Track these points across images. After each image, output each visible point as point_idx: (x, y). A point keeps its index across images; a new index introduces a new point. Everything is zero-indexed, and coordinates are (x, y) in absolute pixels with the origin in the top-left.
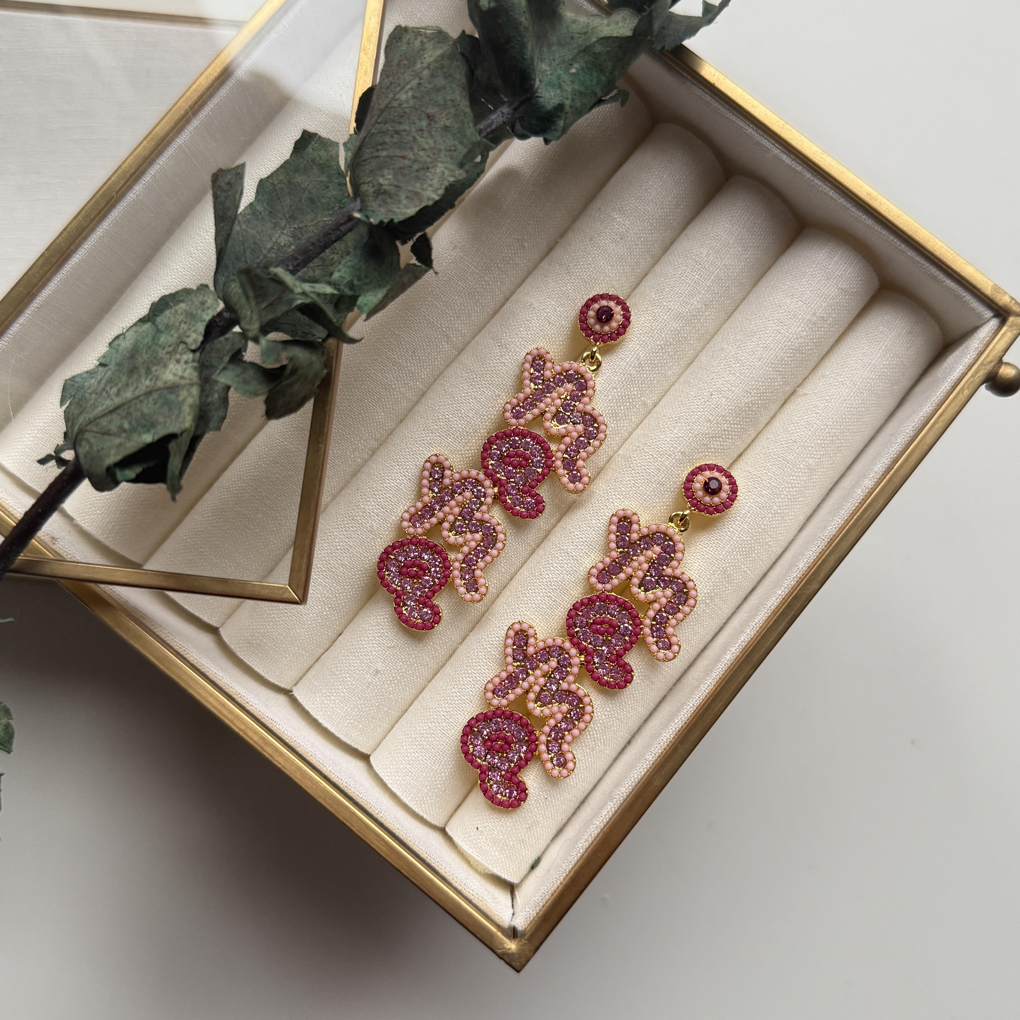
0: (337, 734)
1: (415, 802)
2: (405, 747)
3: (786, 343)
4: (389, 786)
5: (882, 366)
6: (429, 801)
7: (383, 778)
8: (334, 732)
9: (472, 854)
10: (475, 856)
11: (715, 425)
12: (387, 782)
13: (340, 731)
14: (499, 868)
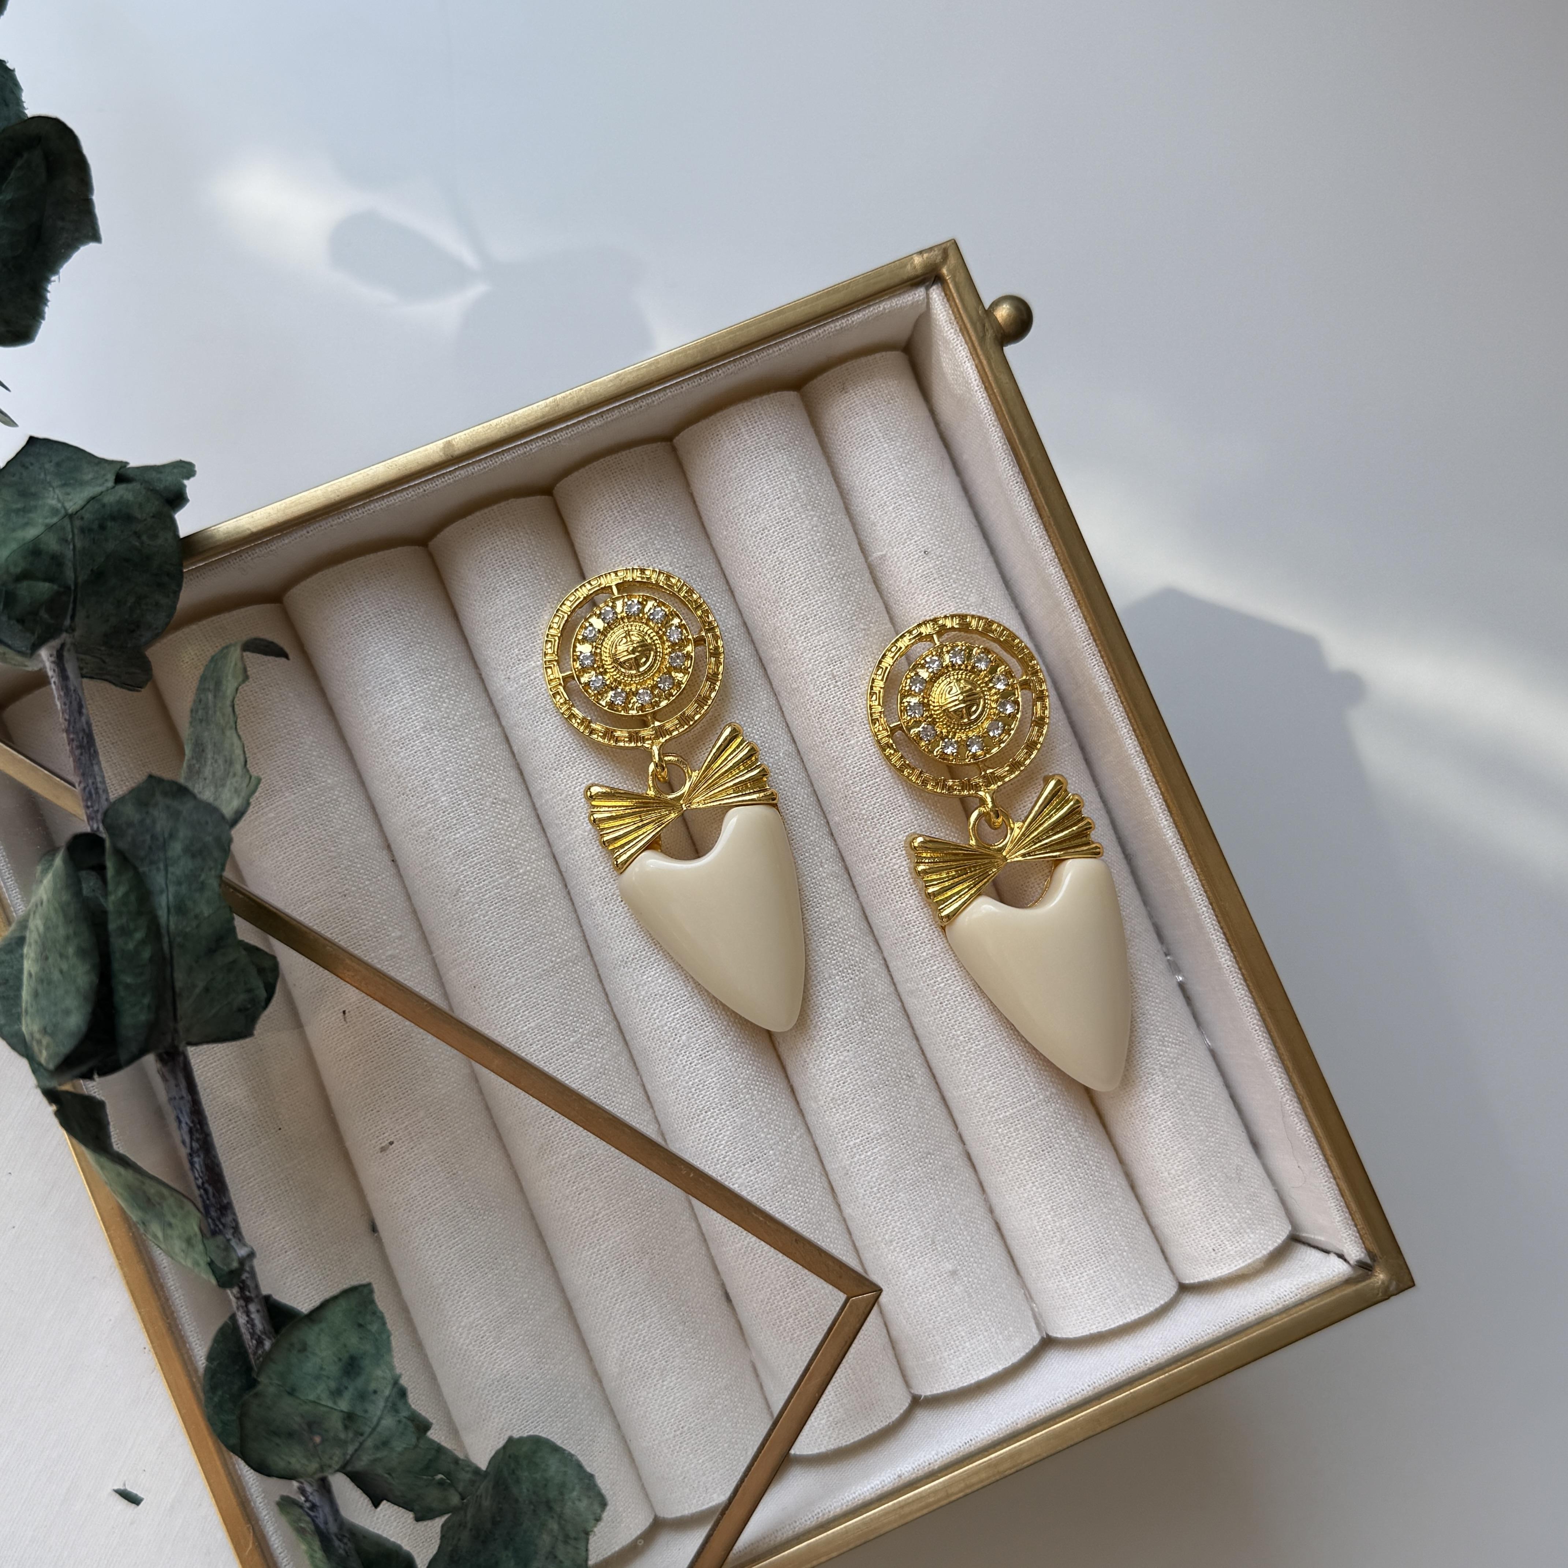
1: (1142, 1307)
3: (815, 548)
4: (1103, 1330)
7: (1092, 1332)
9: (1238, 1267)
10: (1243, 1265)
13: (1006, 1360)
14: (1270, 1242)
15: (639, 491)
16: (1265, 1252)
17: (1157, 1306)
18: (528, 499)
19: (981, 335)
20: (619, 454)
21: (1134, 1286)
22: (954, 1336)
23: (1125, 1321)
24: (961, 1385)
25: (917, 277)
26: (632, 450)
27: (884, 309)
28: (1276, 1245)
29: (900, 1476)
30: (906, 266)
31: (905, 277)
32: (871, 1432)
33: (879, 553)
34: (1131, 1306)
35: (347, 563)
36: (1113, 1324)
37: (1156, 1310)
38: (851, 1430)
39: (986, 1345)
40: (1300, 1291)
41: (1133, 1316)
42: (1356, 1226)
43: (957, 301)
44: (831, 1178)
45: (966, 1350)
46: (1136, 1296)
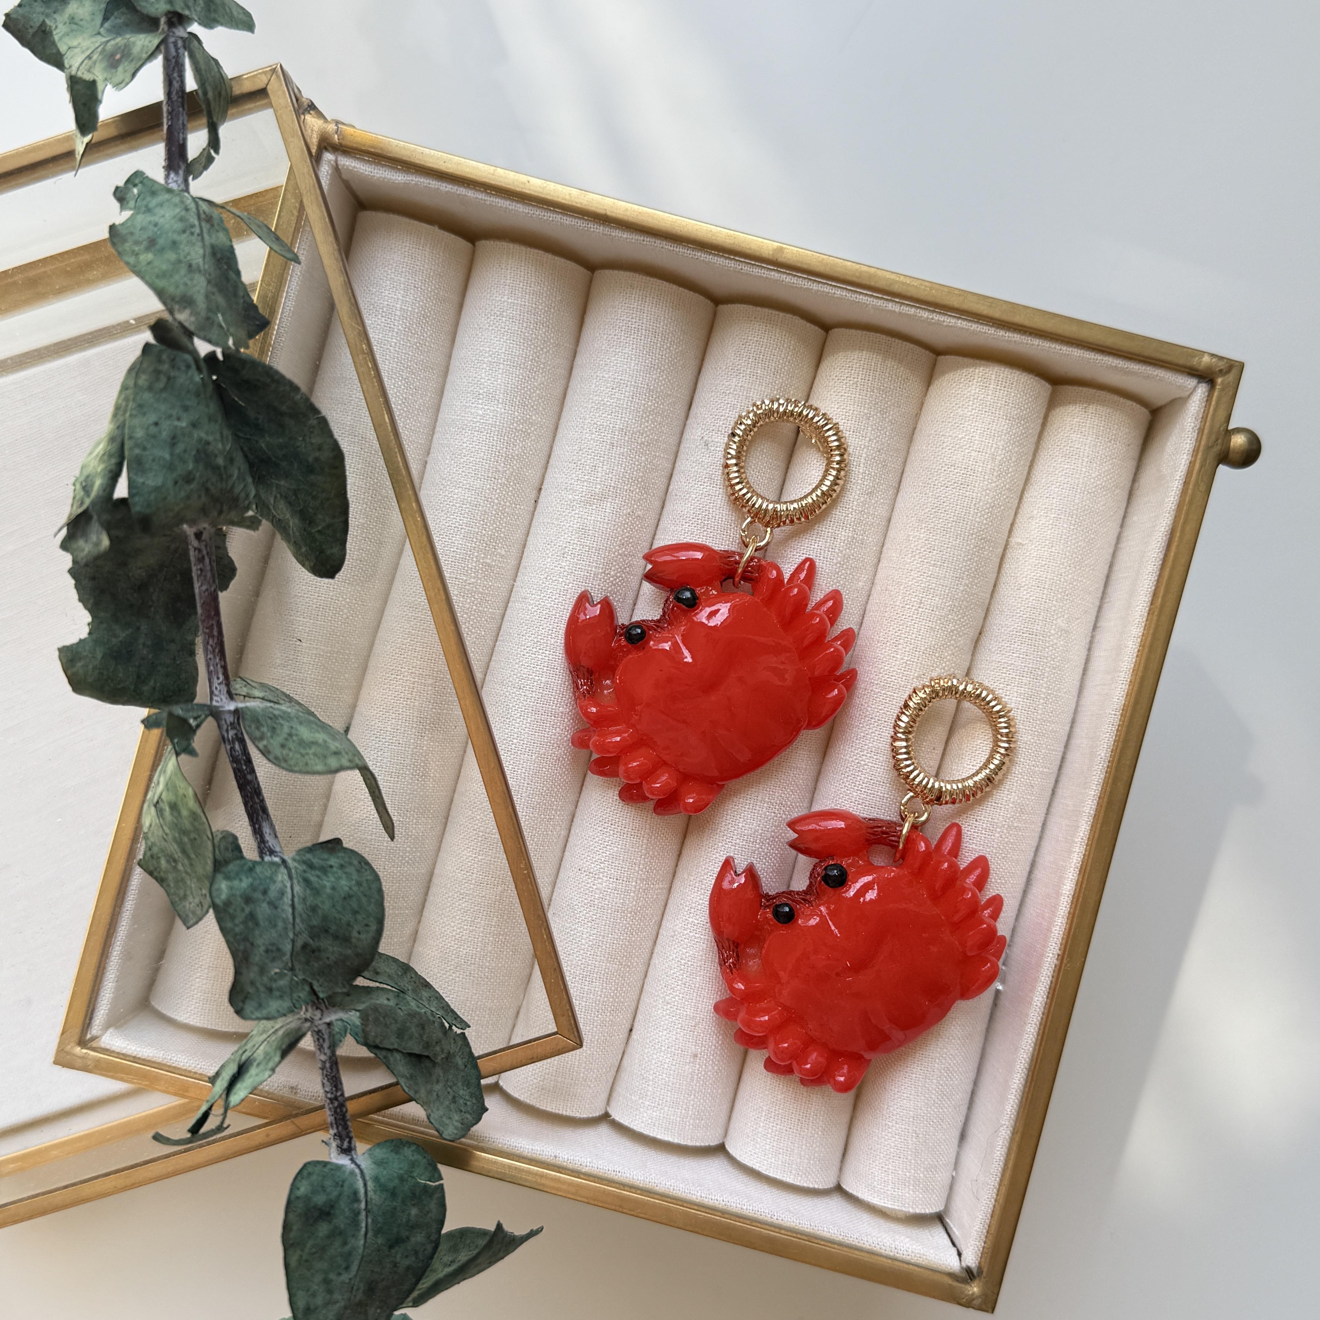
0: (682, 1142)
1: (799, 1178)
2: (762, 1124)
3: (977, 505)
5: (1092, 480)
6: (814, 1170)
7: (754, 1167)
9: (886, 1205)
10: (890, 1206)
11: (940, 631)
12: (760, 1170)
13: (684, 1139)
14: (920, 1206)
15: (887, 374)
16: (911, 1211)
17: (811, 1186)
18: (808, 325)
19: (1210, 445)
20: (893, 339)
21: (806, 1161)
22: (661, 1097)
23: (781, 1178)
24: (642, 1131)
25: (1197, 370)
26: (905, 343)
27: (1157, 375)
28: (923, 1212)
29: (556, 1157)
30: (1195, 357)
31: (1188, 364)
32: (560, 1112)
33: (1020, 541)
34: (794, 1172)
35: (655, 280)
36: (772, 1174)
37: (808, 1188)
38: (549, 1101)
39: (678, 1119)
40: (913, 1255)
41: (789, 1179)
42: (985, 1243)
43: (1212, 408)
44: (661, 931)
45: (662, 1111)
46: (801, 1168)
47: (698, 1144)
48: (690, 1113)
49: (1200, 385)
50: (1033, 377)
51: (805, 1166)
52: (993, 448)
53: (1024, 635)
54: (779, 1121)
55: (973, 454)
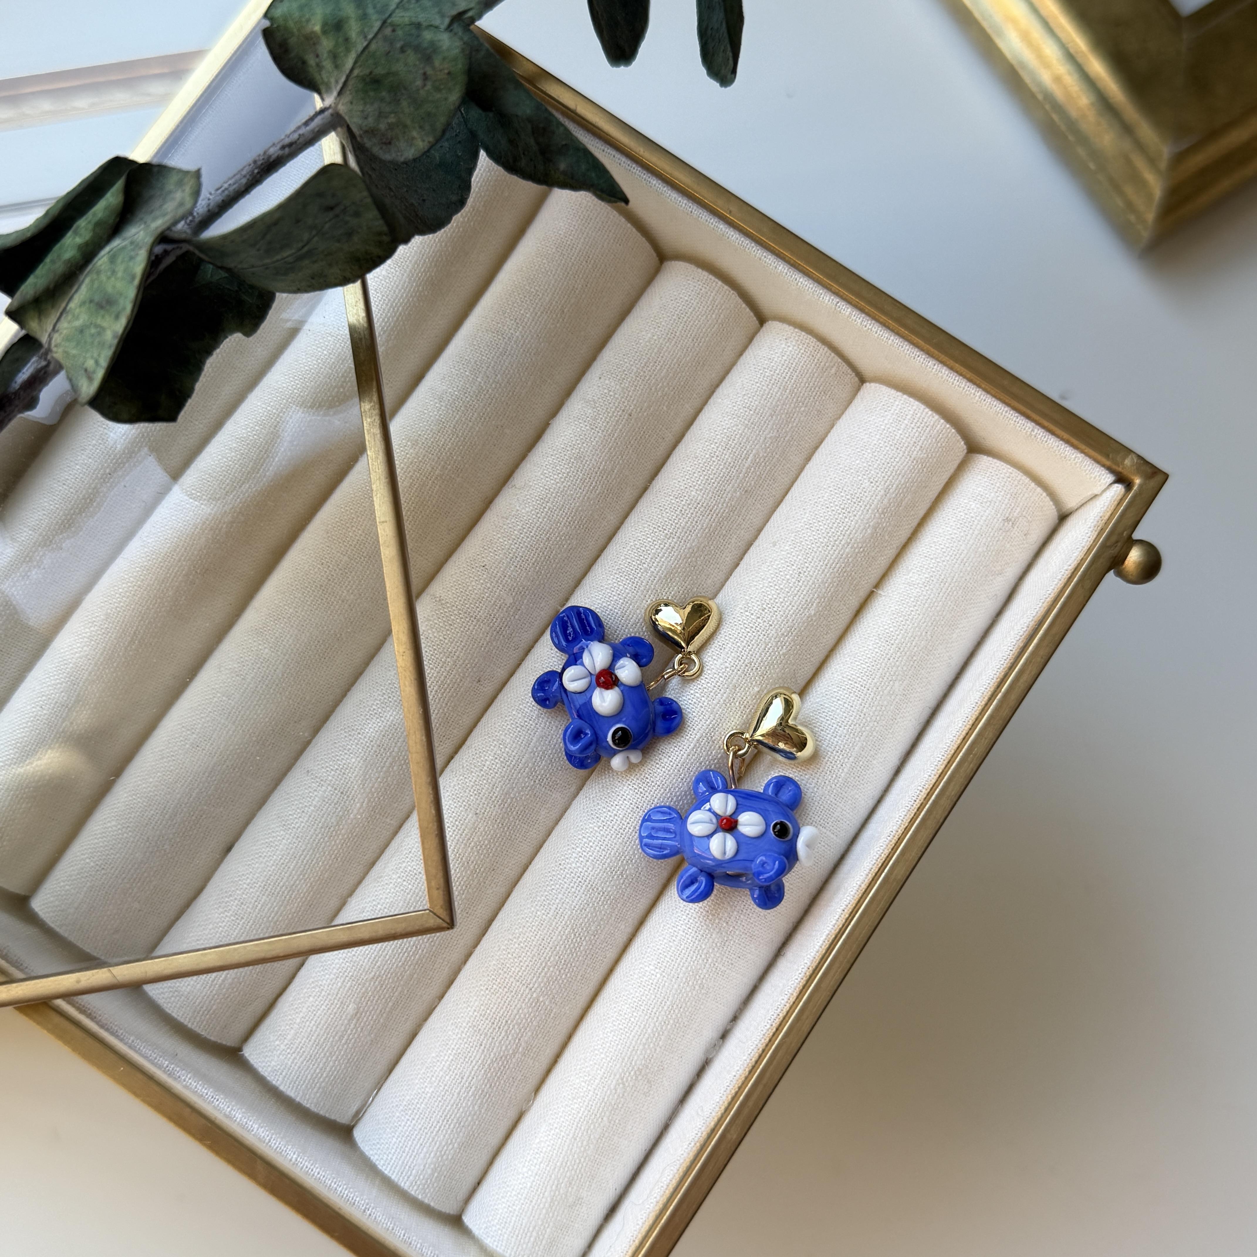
0: (306, 1104)
2: (398, 1114)
3: (851, 536)
4: (380, 1168)
6: (435, 1185)
7: (372, 1158)
8: (301, 1102)
11: (771, 650)
12: (377, 1163)
13: (308, 1100)
15: (805, 379)
18: (744, 305)
20: (823, 346)
21: (429, 1171)
22: (301, 1045)
23: (396, 1180)
24: (266, 1074)
26: (833, 354)
30: (1120, 452)
32: (186, 1023)
34: (411, 1178)
36: (388, 1172)
37: (423, 1203)
38: (178, 1005)
39: (309, 1077)
41: (405, 1184)
43: (1121, 510)
45: (296, 1061)
46: (421, 1177)
47: (322, 1113)
48: (324, 1075)
49: (1116, 485)
50: (951, 428)
51: (426, 1176)
52: (887, 484)
53: (856, 685)
54: (417, 1116)
55: (866, 484)
